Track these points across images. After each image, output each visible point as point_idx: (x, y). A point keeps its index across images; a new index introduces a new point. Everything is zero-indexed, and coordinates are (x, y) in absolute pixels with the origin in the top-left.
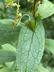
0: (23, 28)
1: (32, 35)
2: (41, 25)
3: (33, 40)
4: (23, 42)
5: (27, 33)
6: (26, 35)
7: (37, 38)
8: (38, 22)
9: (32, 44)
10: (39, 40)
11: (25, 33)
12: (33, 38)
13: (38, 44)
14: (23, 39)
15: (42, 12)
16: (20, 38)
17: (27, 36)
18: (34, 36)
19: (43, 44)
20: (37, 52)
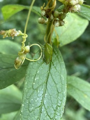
0: (31, 67)
1: (45, 79)
2: (60, 60)
3: (47, 86)
4: (32, 91)
5: (38, 74)
6: (35, 80)
7: (54, 83)
8: (56, 54)
9: (46, 94)
10: (58, 86)
11: (34, 75)
12: (48, 83)
13: (56, 93)
14: (31, 86)
15: (61, 33)
16: (27, 85)
17: (39, 80)
18: (49, 79)
19: (65, 93)
20: (55, 106)
